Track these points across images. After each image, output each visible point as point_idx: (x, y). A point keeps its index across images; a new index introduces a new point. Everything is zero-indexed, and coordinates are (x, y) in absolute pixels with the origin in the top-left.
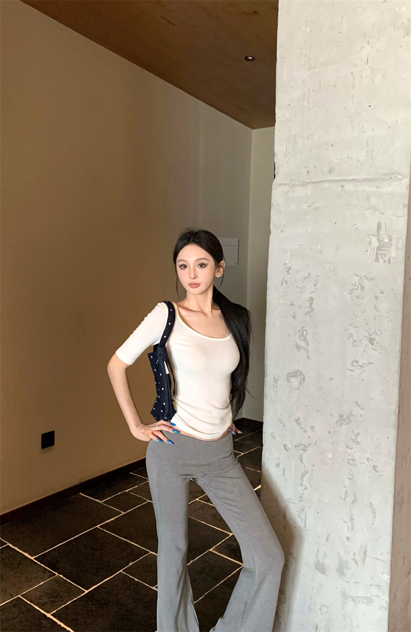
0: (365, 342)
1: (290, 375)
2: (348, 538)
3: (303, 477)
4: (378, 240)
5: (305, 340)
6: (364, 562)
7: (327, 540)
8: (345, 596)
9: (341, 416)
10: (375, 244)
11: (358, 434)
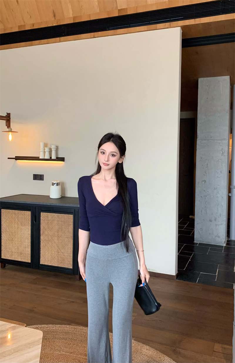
0: (220, 172)
1: (203, 181)
2: (217, 213)
3: (206, 202)
4: (222, 152)
5: (206, 173)
6: (220, 217)
7: (212, 214)
8: (216, 225)
9: (215, 188)
10: (221, 152)
11: (218, 191)
